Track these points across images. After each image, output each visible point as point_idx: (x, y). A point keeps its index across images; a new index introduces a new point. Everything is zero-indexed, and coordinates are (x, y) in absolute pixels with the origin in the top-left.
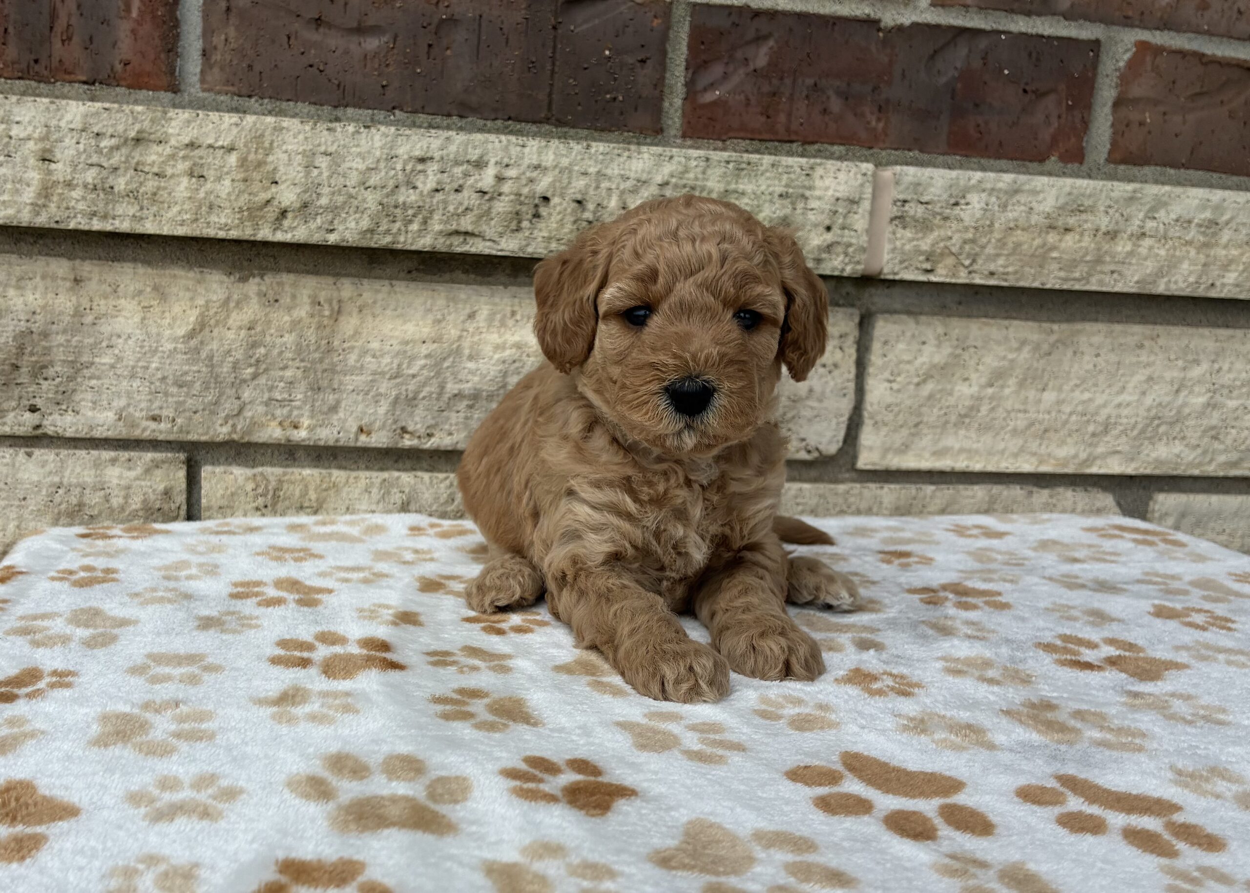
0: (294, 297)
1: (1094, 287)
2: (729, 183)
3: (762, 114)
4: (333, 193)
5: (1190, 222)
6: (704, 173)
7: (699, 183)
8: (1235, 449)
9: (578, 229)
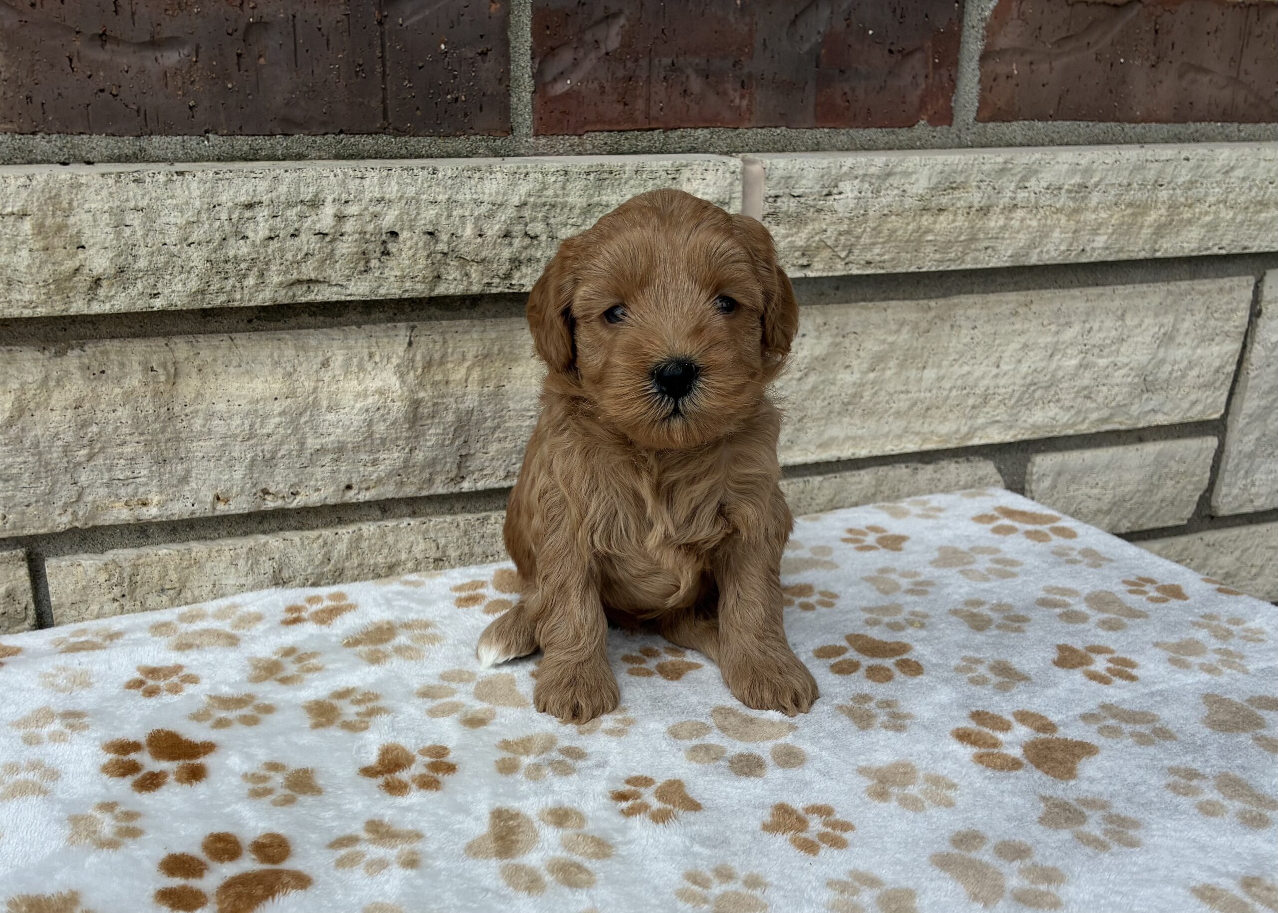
0: (122, 365)
1: (969, 266)
2: (591, 196)
3: (618, 102)
4: (152, 254)
5: (1060, 188)
6: (564, 188)
7: (558, 200)
8: (1107, 406)
9: (433, 264)
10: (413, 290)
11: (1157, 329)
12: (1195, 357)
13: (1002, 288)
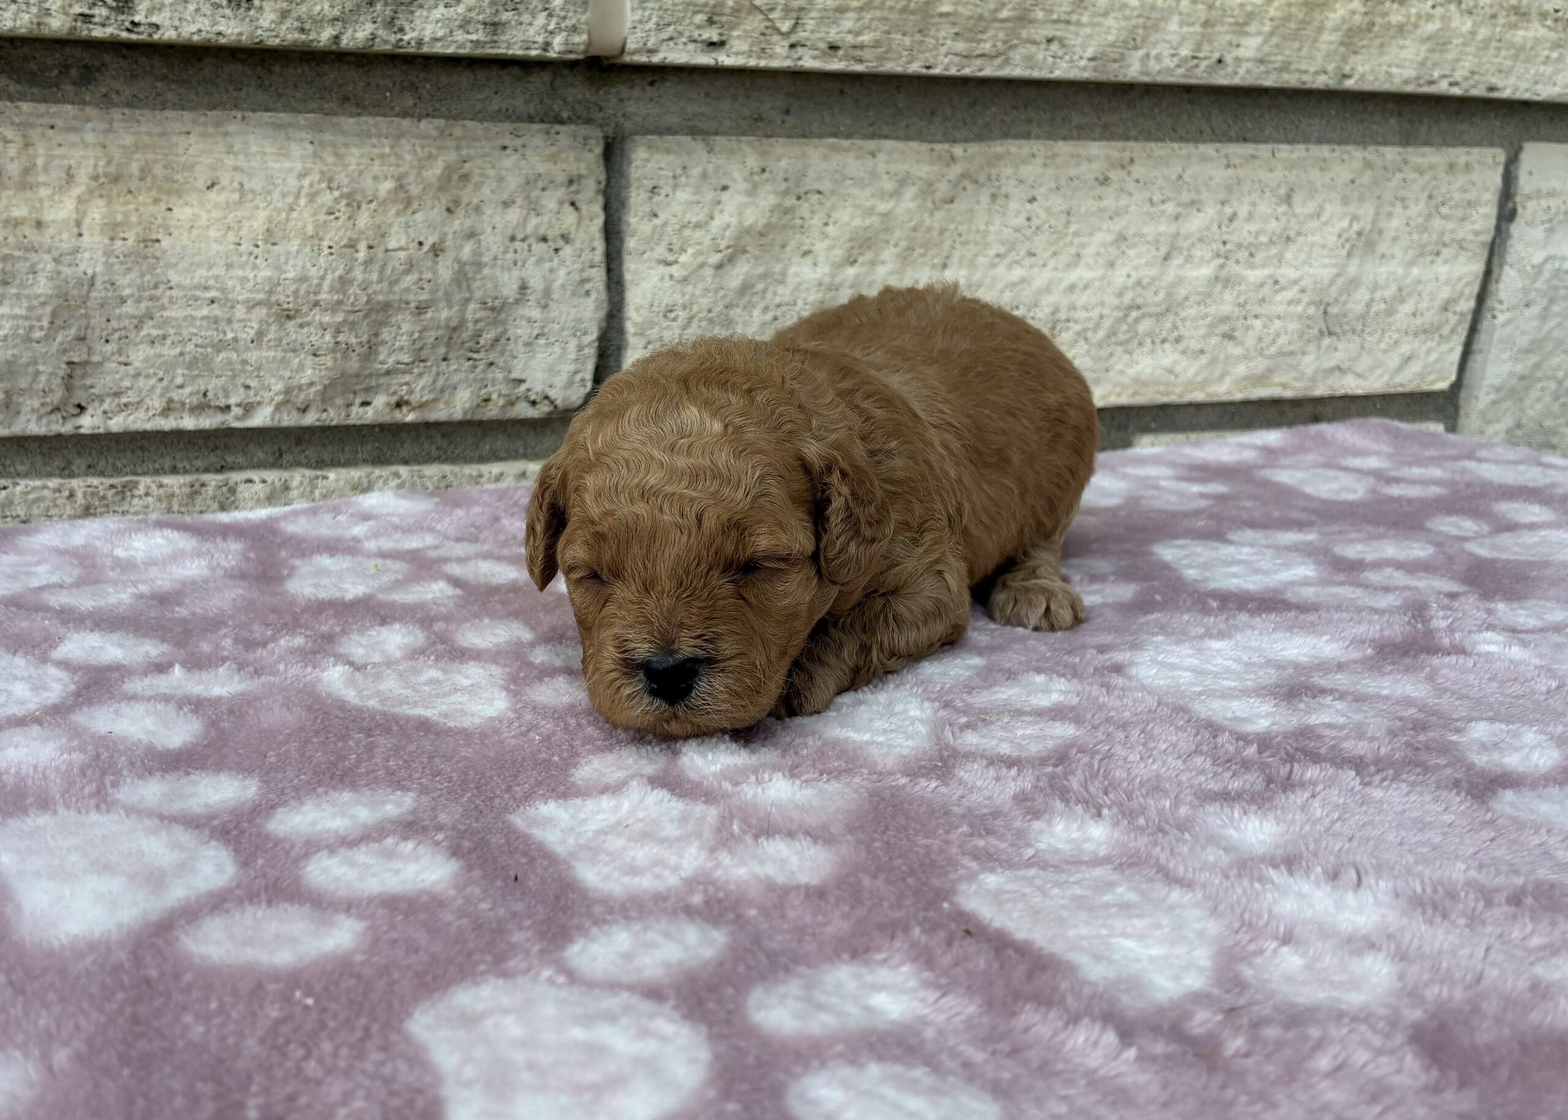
8: (1261, 352)
11: (1345, 223)
12: (1408, 281)
13: (1081, 133)
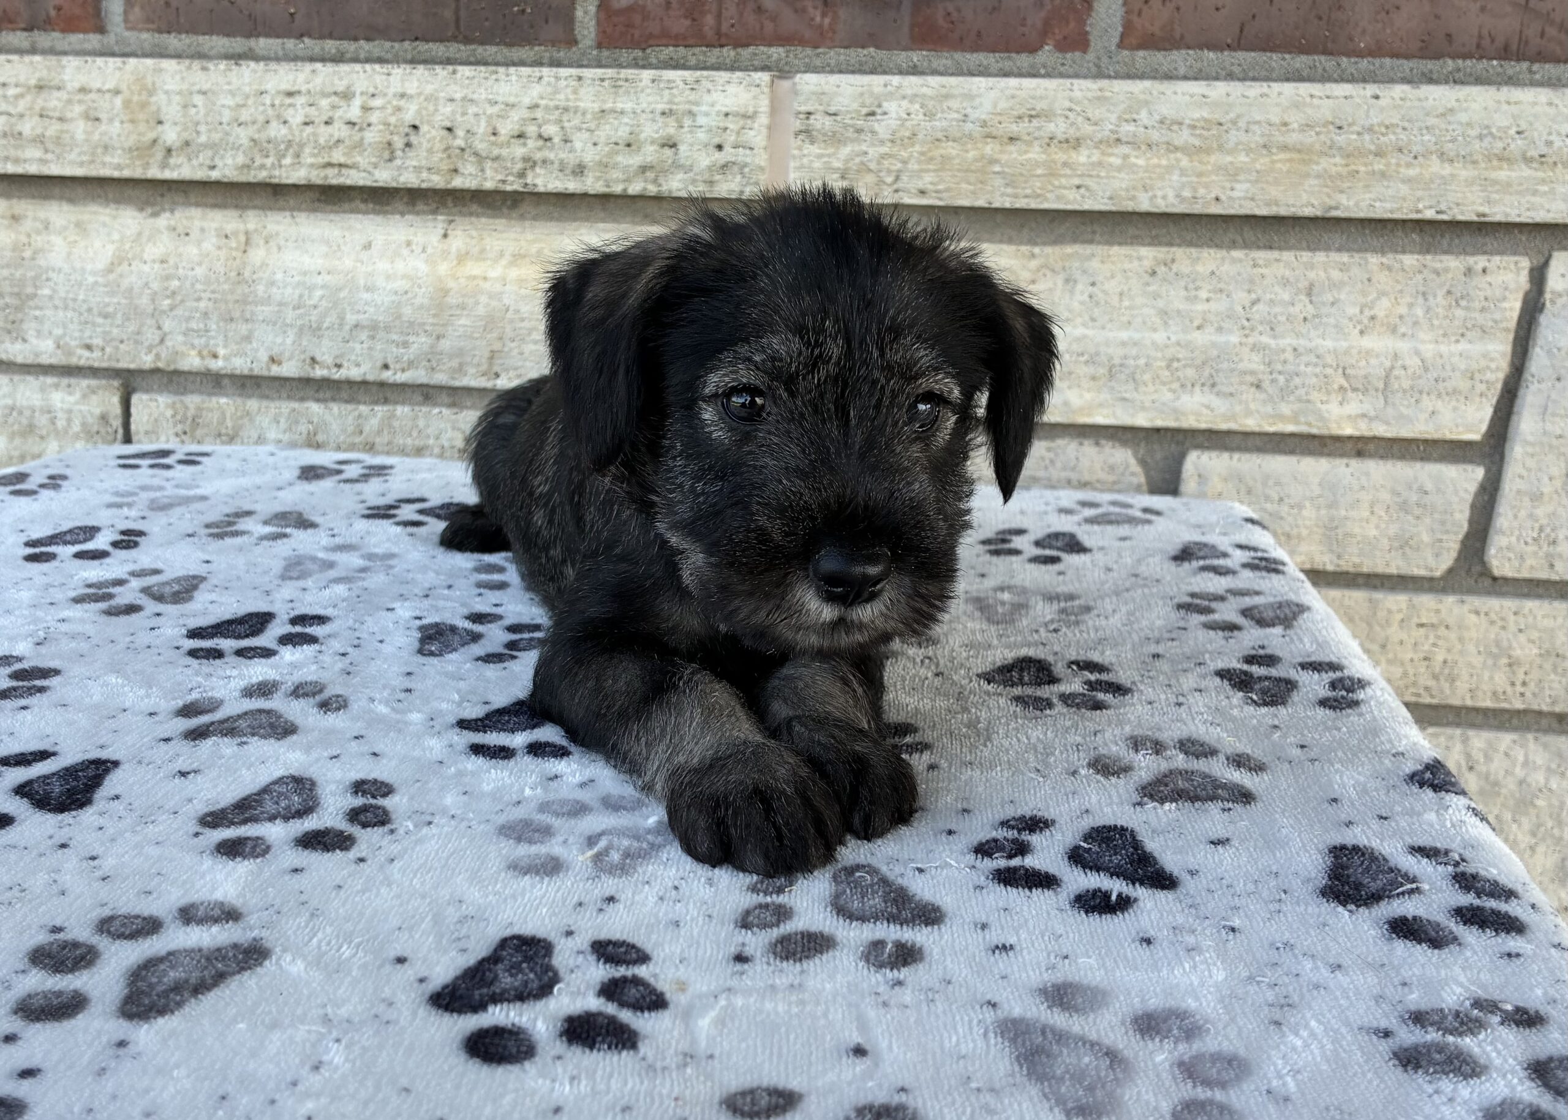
0: (202, 230)
3: (686, 17)
4: (210, 131)
5: (1179, 123)
6: (575, 92)
7: (571, 104)
8: (1283, 399)
9: (449, 157)
10: (429, 181)
13: (1134, 242)
